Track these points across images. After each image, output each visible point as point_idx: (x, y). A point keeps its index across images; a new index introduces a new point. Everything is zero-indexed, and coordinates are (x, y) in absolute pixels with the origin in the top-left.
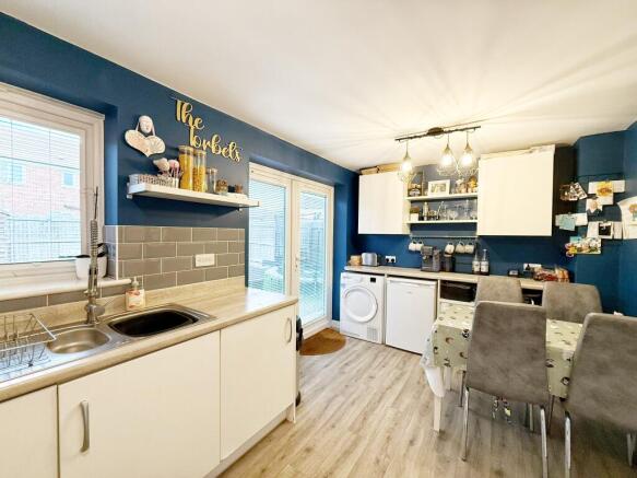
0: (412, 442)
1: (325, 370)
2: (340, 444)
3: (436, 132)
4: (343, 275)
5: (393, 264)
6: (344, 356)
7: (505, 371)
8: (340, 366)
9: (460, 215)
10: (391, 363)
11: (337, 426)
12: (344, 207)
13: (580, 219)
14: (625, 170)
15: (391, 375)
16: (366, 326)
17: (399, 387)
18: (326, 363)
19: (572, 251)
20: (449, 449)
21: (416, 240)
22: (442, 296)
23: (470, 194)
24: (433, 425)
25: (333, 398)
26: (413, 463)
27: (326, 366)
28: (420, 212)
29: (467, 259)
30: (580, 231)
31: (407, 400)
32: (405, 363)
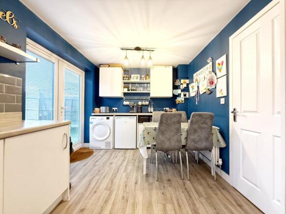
0: (136, 183)
1: (84, 167)
2: (101, 199)
3: (138, 49)
4: (91, 117)
5: (116, 111)
6: (94, 158)
7: (169, 140)
8: (93, 163)
9: (144, 90)
10: (119, 155)
11: (98, 191)
12: (91, 83)
13: (179, 91)
14: (189, 76)
15: (120, 160)
16: (104, 142)
17: (125, 164)
18: (85, 163)
19: (177, 102)
20: (151, 180)
21: (127, 100)
22: (139, 122)
23: (147, 81)
24: (143, 173)
25: (92, 179)
26: (139, 191)
27: (85, 165)
28: (128, 88)
29: (146, 107)
30: (179, 95)
31: (130, 167)
32: (125, 154)
